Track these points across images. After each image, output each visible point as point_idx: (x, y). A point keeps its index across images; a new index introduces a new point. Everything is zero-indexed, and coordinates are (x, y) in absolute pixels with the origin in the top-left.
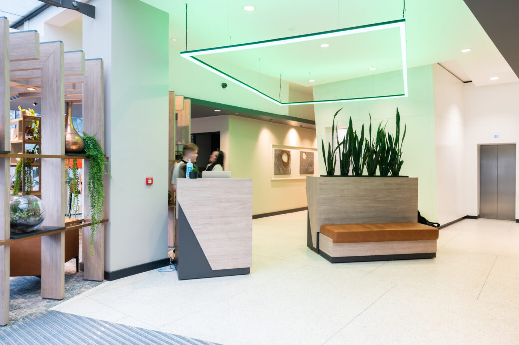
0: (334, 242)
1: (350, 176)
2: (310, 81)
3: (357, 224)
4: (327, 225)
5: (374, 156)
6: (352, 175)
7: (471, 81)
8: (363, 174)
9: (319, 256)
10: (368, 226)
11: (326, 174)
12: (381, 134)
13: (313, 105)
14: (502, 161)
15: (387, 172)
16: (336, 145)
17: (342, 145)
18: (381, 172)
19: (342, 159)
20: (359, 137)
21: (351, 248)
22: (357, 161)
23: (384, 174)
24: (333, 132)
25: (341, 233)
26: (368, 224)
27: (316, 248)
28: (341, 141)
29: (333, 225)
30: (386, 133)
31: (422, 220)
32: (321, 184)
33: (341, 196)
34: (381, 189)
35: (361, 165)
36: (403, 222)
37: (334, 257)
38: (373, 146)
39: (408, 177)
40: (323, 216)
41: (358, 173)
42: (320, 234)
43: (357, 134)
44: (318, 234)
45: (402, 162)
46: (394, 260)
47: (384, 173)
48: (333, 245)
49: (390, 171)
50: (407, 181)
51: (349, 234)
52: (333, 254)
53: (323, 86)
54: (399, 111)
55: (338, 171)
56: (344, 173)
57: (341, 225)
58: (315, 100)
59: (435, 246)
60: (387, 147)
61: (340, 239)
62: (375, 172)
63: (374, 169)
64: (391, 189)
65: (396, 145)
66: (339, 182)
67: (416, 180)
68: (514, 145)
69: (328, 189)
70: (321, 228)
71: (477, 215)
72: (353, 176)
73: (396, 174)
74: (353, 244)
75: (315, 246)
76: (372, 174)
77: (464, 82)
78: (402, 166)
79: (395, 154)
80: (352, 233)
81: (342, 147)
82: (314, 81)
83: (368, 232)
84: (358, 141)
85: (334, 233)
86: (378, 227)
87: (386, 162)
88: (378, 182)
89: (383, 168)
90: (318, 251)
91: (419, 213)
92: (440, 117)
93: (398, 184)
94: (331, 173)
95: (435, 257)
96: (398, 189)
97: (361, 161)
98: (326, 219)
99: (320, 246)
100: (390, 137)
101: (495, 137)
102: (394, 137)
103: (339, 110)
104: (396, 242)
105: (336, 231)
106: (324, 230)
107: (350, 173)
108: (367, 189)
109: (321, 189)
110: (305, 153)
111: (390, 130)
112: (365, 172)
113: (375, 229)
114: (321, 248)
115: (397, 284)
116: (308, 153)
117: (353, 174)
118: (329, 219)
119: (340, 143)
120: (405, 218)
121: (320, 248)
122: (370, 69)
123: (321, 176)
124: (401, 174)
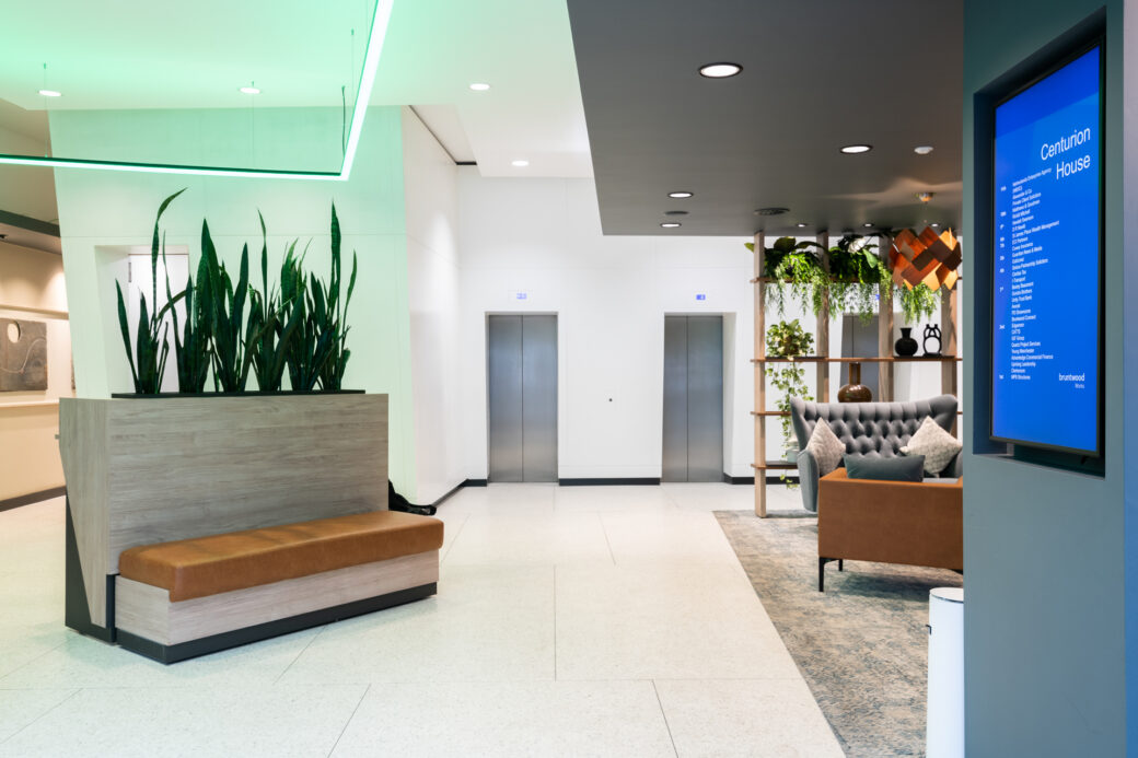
0: (173, 598)
1: (210, 395)
2: (44, 93)
3: (232, 534)
4: (143, 548)
5: (277, 339)
6: (213, 389)
7: (474, 163)
8: (247, 389)
9: (116, 650)
10: (269, 534)
11: (132, 390)
12: (291, 275)
13: (51, 169)
14: (532, 352)
15: (312, 380)
16: (162, 301)
17: (184, 299)
18: (294, 380)
19: (182, 345)
20: (235, 282)
21: (225, 609)
22: (227, 349)
23: (302, 387)
24: (154, 260)
25: (195, 568)
26: (264, 529)
27: (103, 625)
28: (178, 287)
29: (162, 545)
30: (306, 272)
31: (398, 503)
32: (119, 422)
33: (185, 456)
34: (300, 428)
35: (239, 361)
36: (355, 513)
37: (172, 644)
38: (272, 305)
39: (363, 392)
40: (127, 523)
41: (233, 386)
42: (119, 579)
43: (227, 270)
44: (111, 580)
45: (346, 354)
46: (340, 620)
47: (303, 384)
48: (170, 608)
49: (319, 379)
50: (363, 403)
51: (218, 566)
52: (169, 637)
53: (90, 116)
54: (338, 215)
55: (170, 381)
56: (191, 385)
57: (189, 543)
58: (54, 156)
59: (436, 566)
60: (307, 311)
61: (191, 586)
62: (279, 382)
63: (276, 374)
64: (322, 427)
65: (331, 304)
66: (174, 415)
67: (383, 398)
68: (554, 317)
69: (143, 436)
70: (120, 563)
71: (485, 477)
72: (216, 394)
73: (332, 387)
74: (230, 596)
75: (98, 617)
76: (270, 386)
77: (458, 163)
78: (349, 364)
79: (331, 333)
80: (228, 562)
81: (181, 305)
82: (58, 95)
83: (274, 553)
84: (230, 292)
85: (174, 569)
86: (300, 535)
87: (307, 353)
88: (289, 409)
89: (300, 369)
90: (112, 635)
91: (390, 484)
92: (417, 243)
93: (342, 413)
94: (147, 385)
95: (435, 592)
96: (341, 425)
97: (241, 351)
98: (138, 530)
99: (117, 616)
100: (316, 286)
101: (521, 297)
102: (326, 285)
103: (174, 197)
104: (347, 569)
105: (180, 564)
106: (132, 565)
107: (209, 386)
108: (258, 431)
109: (119, 437)
110: (17, 323)
111: (316, 266)
112: (252, 383)
113: (293, 543)
114: (123, 624)
115: (370, 685)
116: (27, 323)
117: (217, 388)
118: (148, 529)
119: (173, 296)
120: (360, 501)
121: (117, 626)
122: (242, 90)
123: (114, 396)
124: (346, 384)
